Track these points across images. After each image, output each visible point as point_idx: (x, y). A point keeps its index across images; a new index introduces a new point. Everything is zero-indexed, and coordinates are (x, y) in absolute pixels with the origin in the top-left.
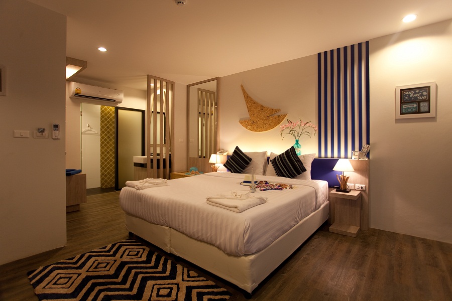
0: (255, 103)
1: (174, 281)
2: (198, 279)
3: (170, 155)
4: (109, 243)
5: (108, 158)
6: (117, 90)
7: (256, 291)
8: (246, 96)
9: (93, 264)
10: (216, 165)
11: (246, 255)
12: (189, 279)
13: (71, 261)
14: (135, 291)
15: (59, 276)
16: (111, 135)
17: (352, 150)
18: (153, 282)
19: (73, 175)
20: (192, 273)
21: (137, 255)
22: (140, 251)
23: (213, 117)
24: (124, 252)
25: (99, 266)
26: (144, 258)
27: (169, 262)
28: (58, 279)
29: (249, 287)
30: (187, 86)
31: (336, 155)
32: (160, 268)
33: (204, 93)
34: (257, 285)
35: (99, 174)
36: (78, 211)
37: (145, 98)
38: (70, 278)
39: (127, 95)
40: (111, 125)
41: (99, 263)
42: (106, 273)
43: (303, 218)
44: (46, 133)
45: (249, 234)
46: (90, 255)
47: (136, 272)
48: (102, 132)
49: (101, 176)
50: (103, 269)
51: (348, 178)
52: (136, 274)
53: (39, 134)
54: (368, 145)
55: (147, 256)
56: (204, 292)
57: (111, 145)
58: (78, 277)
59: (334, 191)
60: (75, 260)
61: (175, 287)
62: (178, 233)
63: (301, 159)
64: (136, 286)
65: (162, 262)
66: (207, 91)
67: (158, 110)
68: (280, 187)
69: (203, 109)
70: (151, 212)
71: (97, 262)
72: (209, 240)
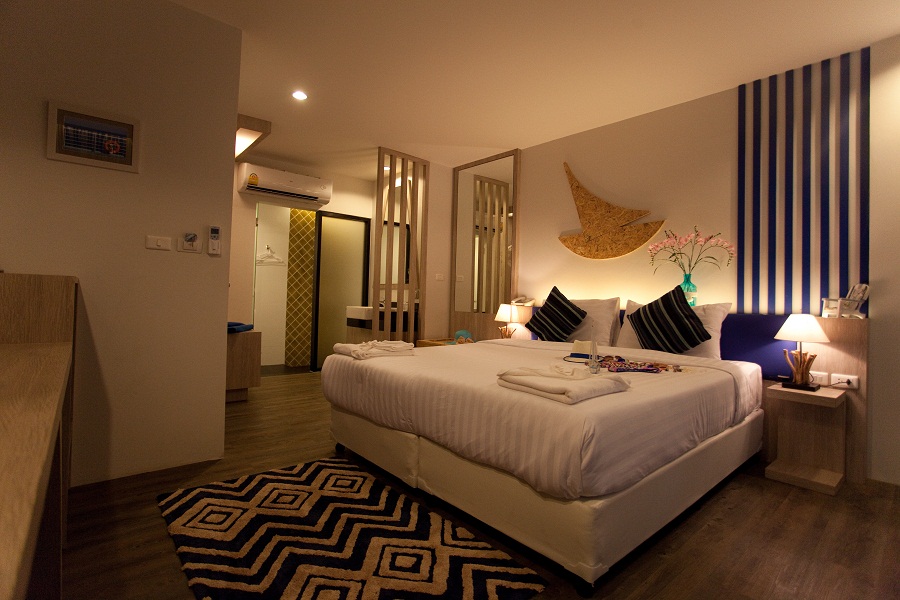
0: (593, 198)
1: (425, 543)
2: (475, 544)
3: (417, 305)
4: (299, 461)
5: (300, 310)
6: (321, 180)
7: (604, 580)
8: (575, 185)
9: (268, 496)
10: (509, 326)
11: (583, 498)
12: (454, 542)
13: (231, 485)
14: (348, 553)
15: (209, 509)
16: (307, 266)
17: (822, 297)
18: (383, 541)
19: (239, 332)
20: (461, 532)
21: (351, 486)
22: (356, 481)
23: (503, 234)
24: (327, 479)
25: (281, 499)
26: (365, 494)
27: (415, 506)
28: (208, 515)
29: (589, 569)
30: (454, 169)
31: (780, 308)
32: (397, 516)
33: (487, 184)
34: (605, 568)
35: (283, 339)
36: (245, 401)
37: (372, 196)
38: (229, 514)
39: (340, 188)
40: (307, 247)
41: (280, 495)
42: (293, 513)
43: (707, 436)
44: (198, 243)
45: (593, 452)
46: (264, 479)
47: (349, 519)
48: (292, 261)
49: (286, 344)
50: (288, 506)
51: (814, 357)
52: (350, 523)
53: (187, 244)
54: (864, 286)
55: (371, 491)
56: (489, 572)
57: (306, 286)
58: (242, 514)
59: (778, 387)
60: (237, 485)
61: (427, 555)
62: (435, 447)
63: (698, 313)
64: (351, 543)
65: (400, 504)
66: (492, 181)
67: (397, 219)
68: (653, 368)
69: (483, 218)
70: (382, 401)
71: (276, 492)
72: (501, 461)
